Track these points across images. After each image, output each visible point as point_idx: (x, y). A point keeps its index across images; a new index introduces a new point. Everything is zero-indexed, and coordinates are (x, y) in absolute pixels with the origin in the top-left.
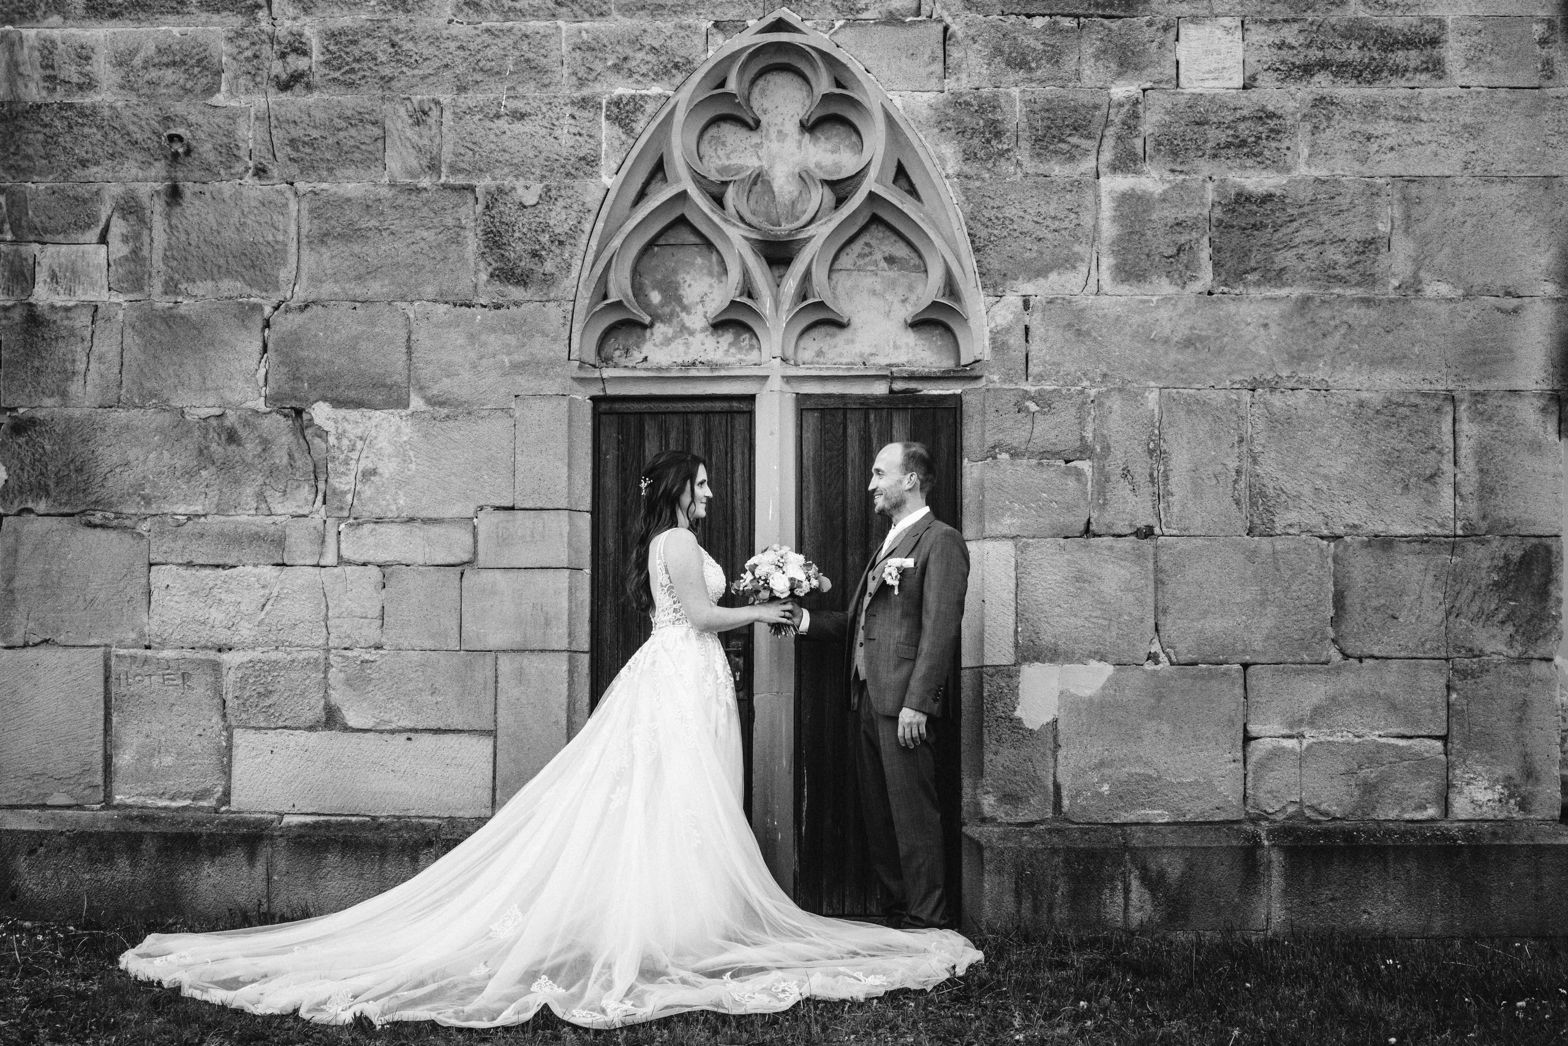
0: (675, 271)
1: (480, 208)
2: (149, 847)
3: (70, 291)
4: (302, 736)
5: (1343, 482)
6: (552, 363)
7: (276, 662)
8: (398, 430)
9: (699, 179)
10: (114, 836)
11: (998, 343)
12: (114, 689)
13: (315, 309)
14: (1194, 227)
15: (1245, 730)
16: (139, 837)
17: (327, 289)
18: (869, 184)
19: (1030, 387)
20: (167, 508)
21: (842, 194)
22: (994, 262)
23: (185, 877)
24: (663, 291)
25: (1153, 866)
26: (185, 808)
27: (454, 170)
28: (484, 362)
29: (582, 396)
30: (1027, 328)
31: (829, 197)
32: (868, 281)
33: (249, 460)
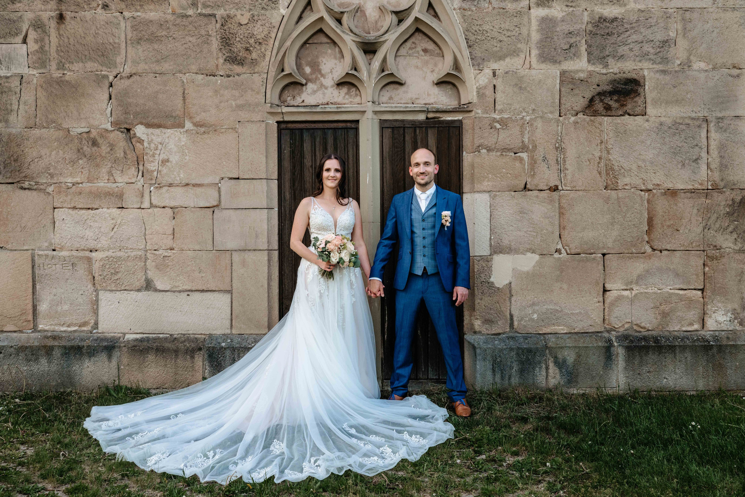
0: (317, 57)
1: (218, 25)
2: (57, 353)
3: (8, 68)
4: (134, 294)
5: (652, 163)
6: (257, 105)
7: (120, 257)
8: (179, 139)
9: (330, 11)
10: (39, 348)
11: (481, 94)
12: (37, 272)
13: (135, 78)
14: (578, 34)
15: (604, 287)
16: (52, 348)
17: (142, 67)
18: (415, 13)
19: (497, 116)
20: (62, 179)
21: (401, 18)
22: (478, 53)
23: (76, 368)
24: (311, 67)
25: (560, 356)
26: (75, 331)
27: (205, 6)
28: (222, 104)
29: (272, 122)
30: (494, 86)
31: (395, 19)
32: (414, 61)
33: (103, 154)
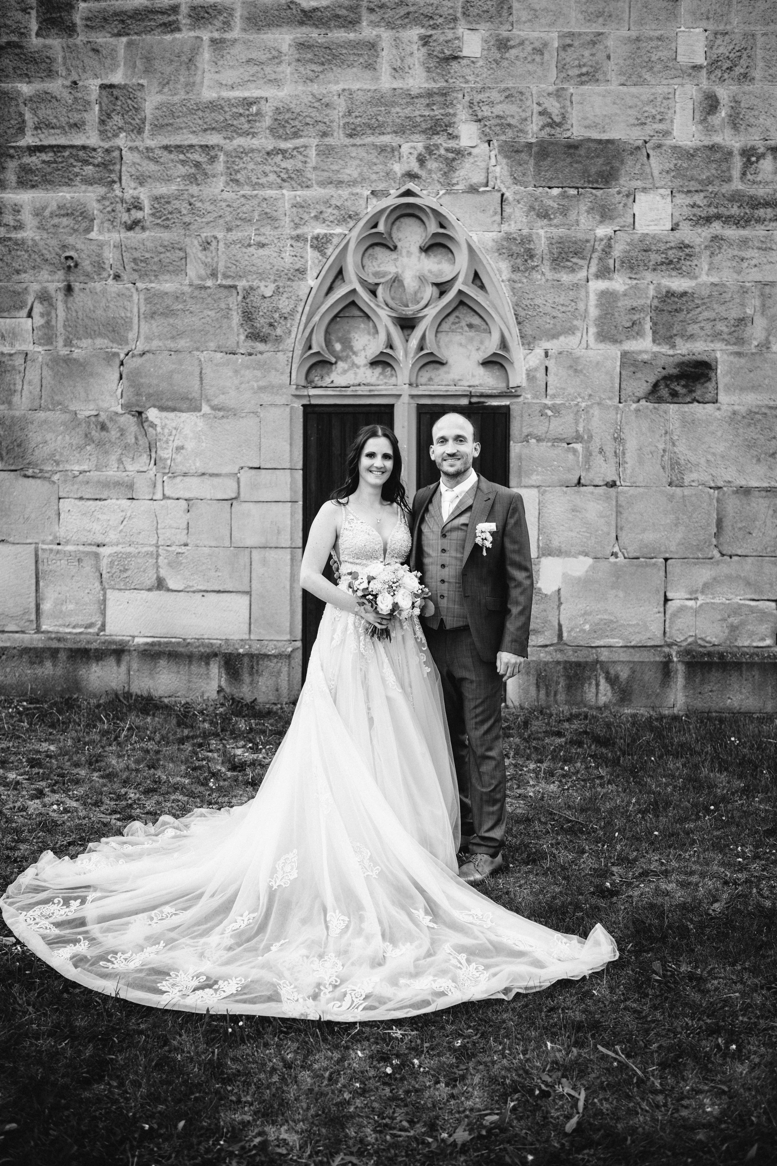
0: (349, 332)
1: (240, 298)
2: (62, 656)
3: (12, 345)
4: (144, 594)
5: (723, 457)
6: (281, 387)
7: (130, 553)
8: (196, 424)
9: (363, 282)
10: (43, 649)
11: (531, 377)
12: (40, 567)
13: (148, 356)
14: (642, 310)
15: (665, 596)
16: (57, 651)
17: (155, 344)
18: (459, 285)
19: (548, 402)
20: (68, 467)
21: (443, 289)
22: (529, 331)
23: (82, 672)
24: (342, 343)
25: (612, 672)
26: (81, 633)
27: (226, 276)
28: (243, 386)
29: (298, 405)
30: (547, 368)
31: (436, 291)
32: (457, 338)
33: (113, 440)
